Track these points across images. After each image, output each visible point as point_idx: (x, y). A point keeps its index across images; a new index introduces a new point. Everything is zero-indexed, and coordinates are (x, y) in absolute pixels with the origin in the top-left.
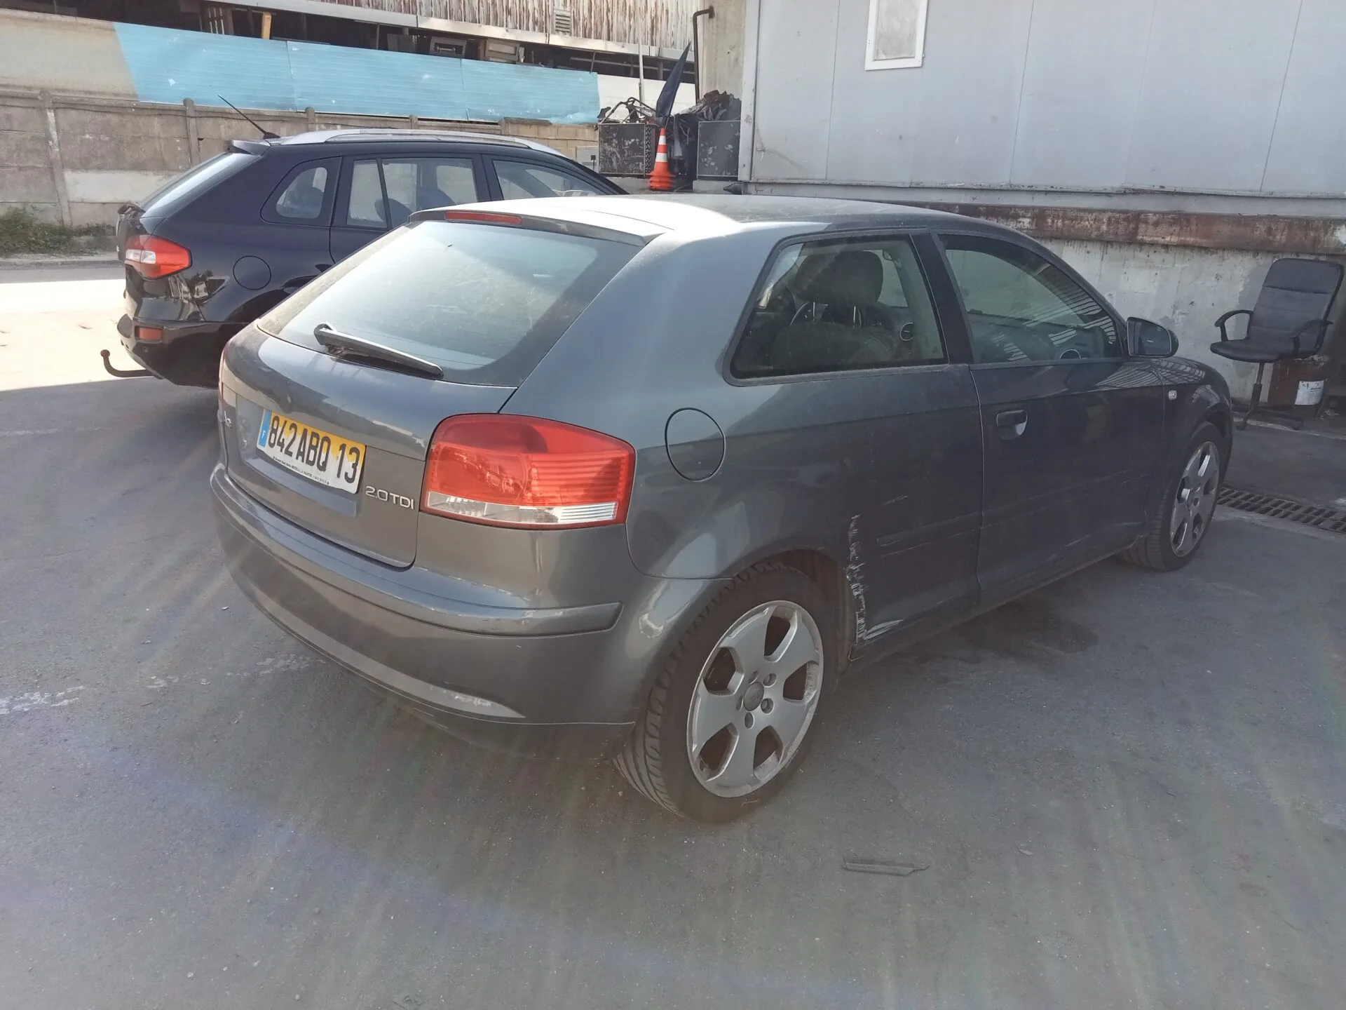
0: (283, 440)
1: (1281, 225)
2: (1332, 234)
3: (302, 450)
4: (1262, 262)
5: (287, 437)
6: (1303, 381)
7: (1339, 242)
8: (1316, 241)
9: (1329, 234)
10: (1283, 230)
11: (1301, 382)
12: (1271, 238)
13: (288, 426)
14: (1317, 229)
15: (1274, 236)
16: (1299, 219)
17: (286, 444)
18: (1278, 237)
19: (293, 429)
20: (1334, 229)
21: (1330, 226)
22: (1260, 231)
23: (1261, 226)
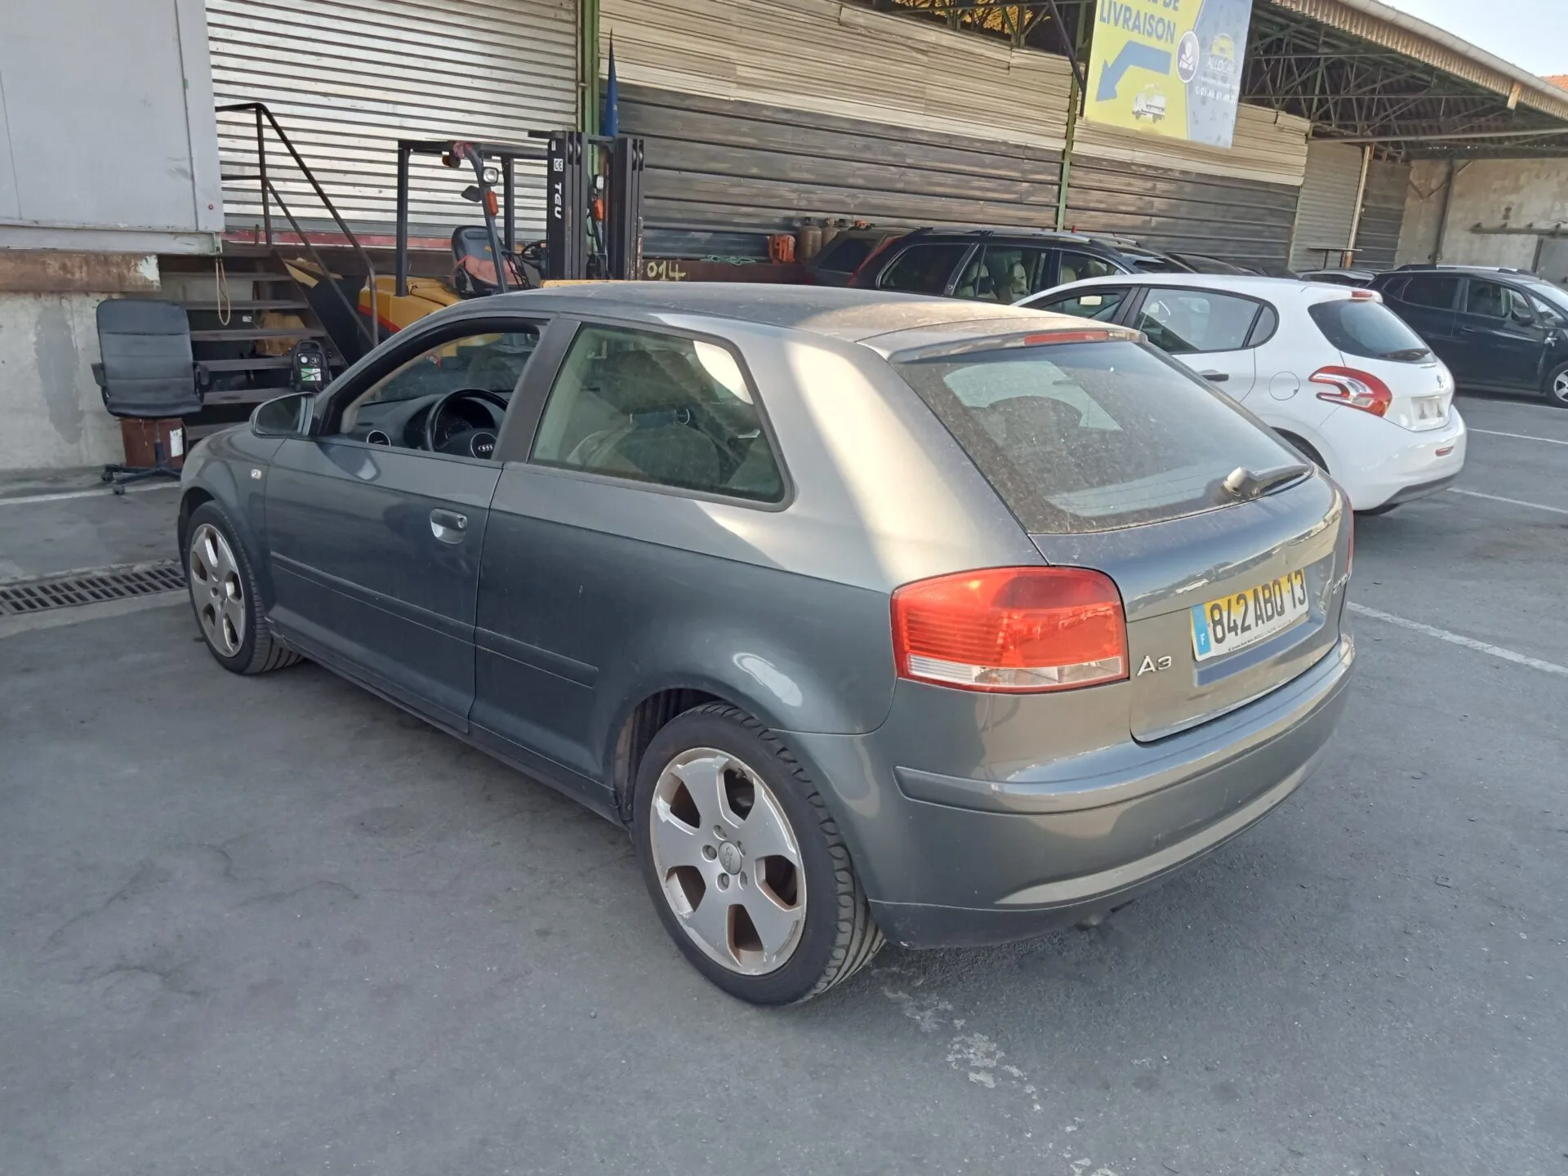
0: (1235, 621)
1: (77, 261)
2: (136, 271)
3: (1259, 613)
4: (48, 304)
5: (1237, 615)
6: (172, 430)
7: (146, 279)
8: (121, 278)
9: (132, 269)
10: (81, 267)
11: (171, 432)
12: (69, 276)
13: (1234, 602)
14: (118, 265)
15: (73, 274)
16: (96, 255)
17: (1239, 624)
18: (77, 275)
19: (1242, 601)
20: (136, 265)
21: (131, 262)
22: (53, 268)
23: (52, 263)
